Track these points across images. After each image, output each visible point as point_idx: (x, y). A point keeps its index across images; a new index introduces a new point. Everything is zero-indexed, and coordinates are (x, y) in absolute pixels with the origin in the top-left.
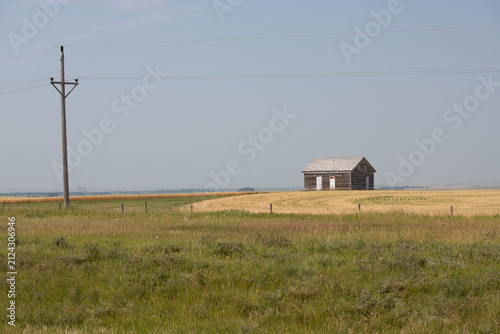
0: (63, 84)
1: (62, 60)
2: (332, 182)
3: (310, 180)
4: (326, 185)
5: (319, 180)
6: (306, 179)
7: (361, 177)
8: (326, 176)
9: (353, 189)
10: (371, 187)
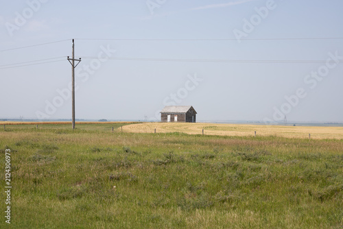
0: (73, 60)
1: (73, 47)
2: (176, 118)
3: (164, 116)
4: (172, 119)
5: (169, 117)
6: (162, 116)
7: (190, 116)
8: (173, 115)
9: (187, 122)
10: (195, 121)
